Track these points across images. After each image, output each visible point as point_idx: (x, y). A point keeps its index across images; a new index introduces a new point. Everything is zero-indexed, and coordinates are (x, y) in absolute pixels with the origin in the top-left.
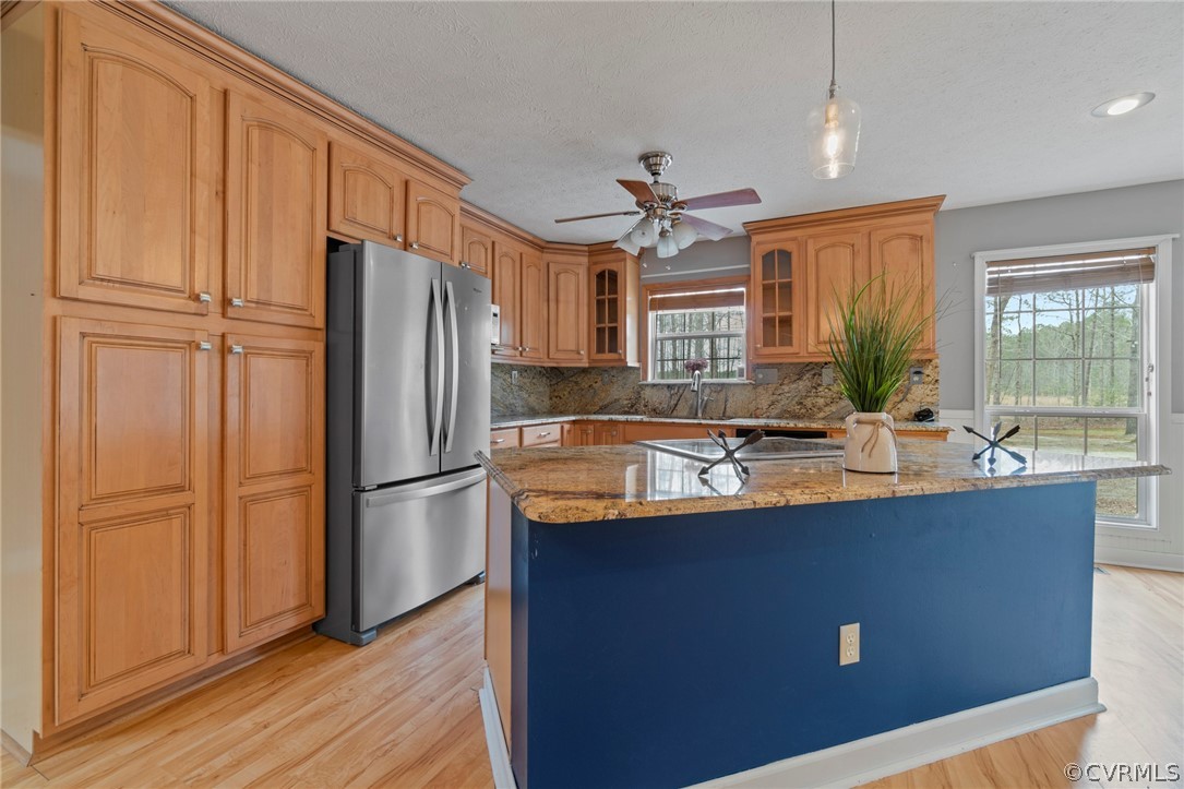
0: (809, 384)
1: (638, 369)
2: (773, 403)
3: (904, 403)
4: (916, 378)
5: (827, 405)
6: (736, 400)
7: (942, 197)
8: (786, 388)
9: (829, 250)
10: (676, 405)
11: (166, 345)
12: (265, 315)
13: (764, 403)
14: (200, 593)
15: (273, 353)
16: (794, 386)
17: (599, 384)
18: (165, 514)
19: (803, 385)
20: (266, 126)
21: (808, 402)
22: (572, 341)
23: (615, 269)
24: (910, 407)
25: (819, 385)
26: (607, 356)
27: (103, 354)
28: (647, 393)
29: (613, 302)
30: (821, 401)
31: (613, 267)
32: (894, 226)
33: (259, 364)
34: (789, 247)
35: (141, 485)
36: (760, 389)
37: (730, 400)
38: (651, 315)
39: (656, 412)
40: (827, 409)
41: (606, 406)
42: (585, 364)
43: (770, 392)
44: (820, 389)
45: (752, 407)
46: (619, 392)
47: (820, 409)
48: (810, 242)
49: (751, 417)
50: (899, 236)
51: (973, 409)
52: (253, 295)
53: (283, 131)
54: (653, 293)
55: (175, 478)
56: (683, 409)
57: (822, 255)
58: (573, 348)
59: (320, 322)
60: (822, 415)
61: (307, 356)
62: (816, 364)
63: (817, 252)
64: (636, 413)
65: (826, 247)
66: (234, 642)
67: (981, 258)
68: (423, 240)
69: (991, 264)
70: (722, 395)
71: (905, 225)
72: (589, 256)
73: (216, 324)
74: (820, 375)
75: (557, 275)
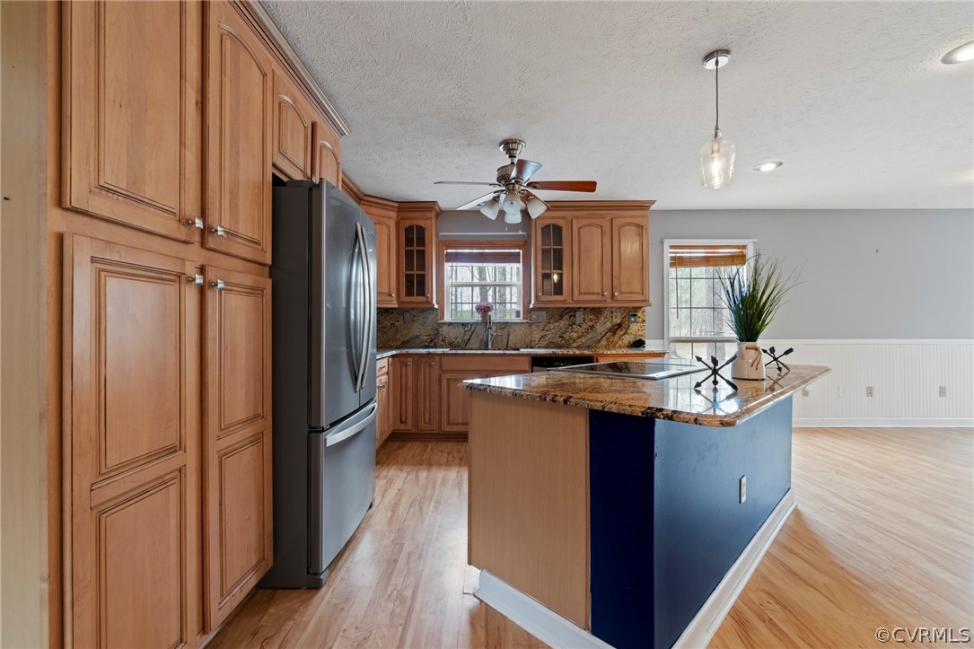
0: (567, 323)
1: (438, 310)
2: (542, 337)
3: (626, 336)
4: (633, 319)
5: (579, 338)
6: (516, 335)
7: (653, 202)
8: (552, 326)
9: (587, 228)
10: (469, 339)
13: (537, 336)
16: (557, 324)
17: (401, 322)
19: (563, 323)
21: (567, 336)
22: (384, 285)
23: (423, 226)
24: (628, 339)
25: (574, 324)
26: (416, 299)
27: (111, 286)
28: (444, 330)
29: (422, 254)
30: (575, 335)
31: (421, 223)
32: (626, 217)
34: (560, 223)
35: (145, 450)
36: (533, 327)
37: (512, 336)
38: (447, 266)
39: (452, 345)
40: (579, 341)
41: (407, 342)
42: (394, 305)
43: (541, 329)
44: (575, 326)
45: (528, 340)
46: (419, 329)
47: (574, 341)
48: (574, 221)
49: (527, 348)
50: (629, 224)
51: (663, 338)
52: (228, 224)
54: (448, 248)
55: (170, 438)
56: (475, 342)
57: (582, 231)
58: (385, 291)
59: (269, 261)
60: (575, 345)
62: (572, 308)
63: (579, 229)
64: (435, 347)
65: (585, 226)
67: (667, 243)
69: (672, 247)
70: (506, 331)
71: (632, 217)
72: (398, 211)
74: (575, 316)
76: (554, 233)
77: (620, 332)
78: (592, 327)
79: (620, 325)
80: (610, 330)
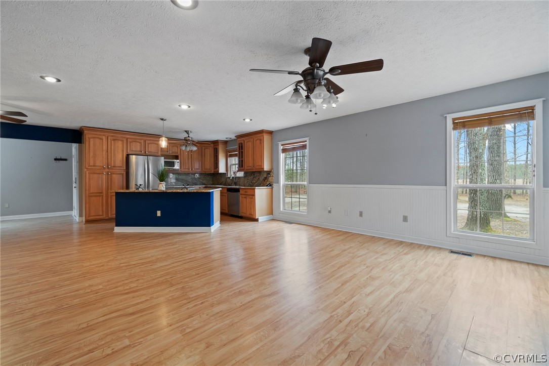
1: (225, 173)
2: (247, 182)
3: (268, 182)
4: (269, 176)
6: (242, 181)
8: (249, 178)
10: (232, 183)
11: (99, 174)
12: (114, 168)
14: (104, 208)
15: (116, 174)
17: (220, 177)
18: (99, 196)
19: (252, 177)
20: (114, 140)
21: (253, 182)
22: (209, 166)
23: (217, 146)
26: (216, 170)
27: (91, 175)
28: (228, 179)
29: (217, 156)
32: (257, 137)
33: (114, 176)
34: (243, 142)
35: (96, 192)
36: (245, 179)
38: (229, 159)
39: (229, 185)
40: (256, 184)
41: (221, 183)
42: (212, 172)
43: (247, 179)
44: (255, 179)
45: (244, 183)
46: (223, 180)
48: (246, 141)
50: (258, 140)
51: (279, 184)
52: (112, 165)
53: (117, 140)
54: (229, 153)
55: (101, 192)
58: (209, 168)
59: (125, 168)
61: (123, 174)
63: (247, 143)
66: (110, 216)
67: (280, 143)
68: (149, 151)
69: (282, 145)
70: (239, 180)
71: (259, 137)
72: (213, 144)
73: (107, 170)
75: (205, 149)
76: (241, 147)
77: (266, 181)
78: (259, 178)
79: (266, 178)
80: (263, 180)
